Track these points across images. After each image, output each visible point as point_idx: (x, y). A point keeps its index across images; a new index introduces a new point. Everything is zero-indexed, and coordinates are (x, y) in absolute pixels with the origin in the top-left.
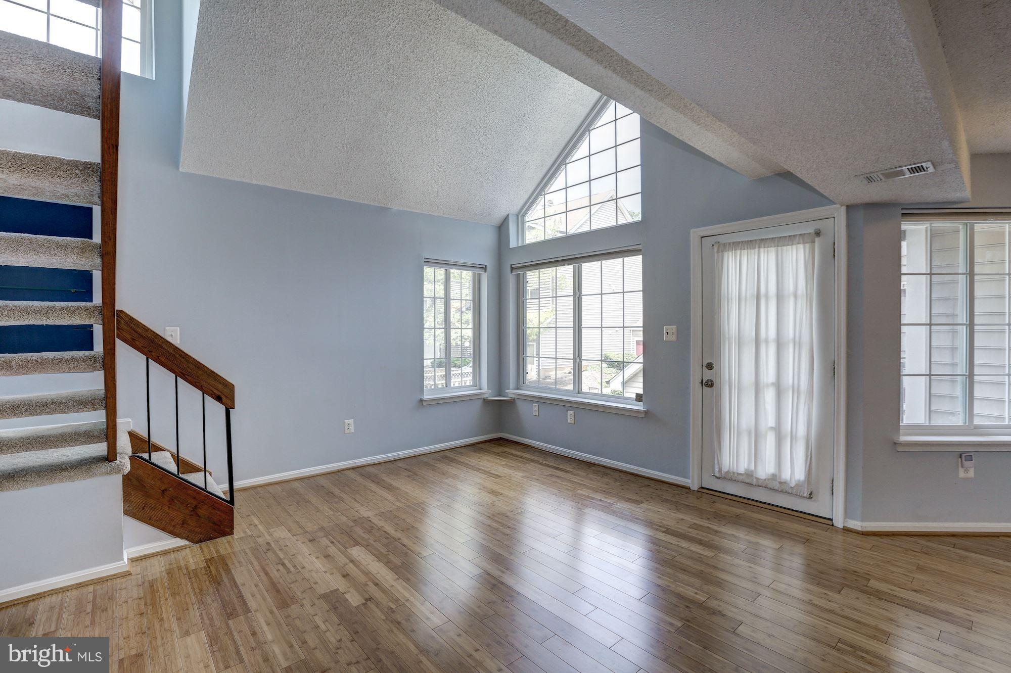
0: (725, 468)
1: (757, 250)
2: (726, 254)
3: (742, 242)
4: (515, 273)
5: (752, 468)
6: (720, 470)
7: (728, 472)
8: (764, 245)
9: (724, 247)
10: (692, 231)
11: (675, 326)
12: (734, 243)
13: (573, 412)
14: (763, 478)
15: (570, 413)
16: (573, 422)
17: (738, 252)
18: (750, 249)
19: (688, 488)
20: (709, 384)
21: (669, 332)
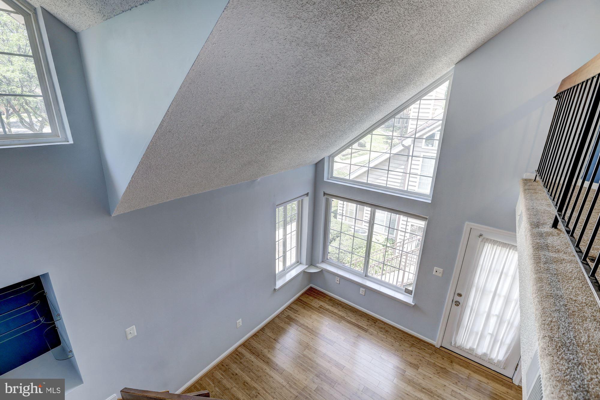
0: (458, 344)
1: (508, 249)
2: (486, 245)
3: (500, 242)
4: (326, 197)
5: (475, 347)
6: (455, 344)
7: (460, 346)
8: (514, 249)
9: (487, 240)
10: (467, 223)
11: (442, 270)
12: (494, 241)
13: (364, 289)
14: (480, 354)
15: (361, 289)
16: (364, 294)
17: (495, 247)
18: (503, 247)
19: (434, 346)
20: (457, 304)
21: (438, 271)
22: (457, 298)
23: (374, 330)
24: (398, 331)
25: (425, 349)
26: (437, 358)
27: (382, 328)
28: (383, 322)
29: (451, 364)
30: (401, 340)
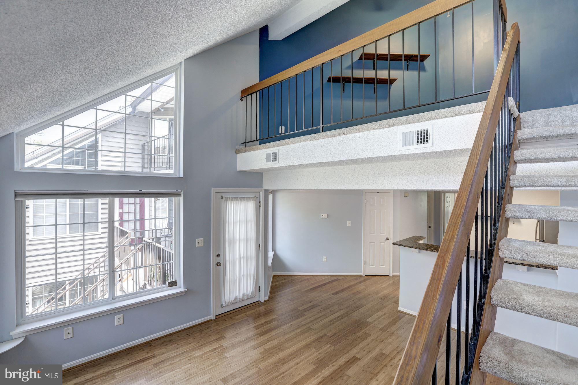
0: (227, 301)
2: (228, 203)
3: (234, 197)
4: (18, 199)
5: (238, 293)
6: (226, 303)
7: (229, 302)
10: (212, 189)
11: (202, 239)
12: (231, 198)
13: (122, 315)
15: (117, 317)
16: (122, 323)
17: (233, 202)
18: (237, 201)
19: (212, 320)
20: (219, 264)
21: (200, 242)
22: (218, 260)
23: (160, 350)
24: (177, 333)
25: (210, 326)
26: (223, 323)
27: (163, 343)
28: (156, 339)
29: (232, 319)
30: (189, 335)
